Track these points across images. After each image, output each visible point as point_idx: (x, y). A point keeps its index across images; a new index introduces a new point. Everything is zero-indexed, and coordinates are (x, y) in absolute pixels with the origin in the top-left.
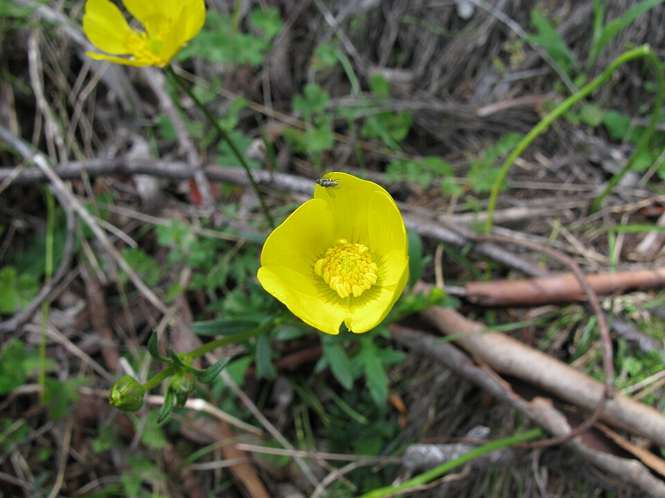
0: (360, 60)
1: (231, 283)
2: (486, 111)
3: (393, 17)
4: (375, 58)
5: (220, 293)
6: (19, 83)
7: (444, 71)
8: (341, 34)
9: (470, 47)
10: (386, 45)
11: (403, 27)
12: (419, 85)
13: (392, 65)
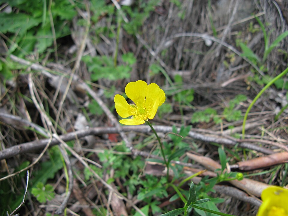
0: (168, 68)
1: (131, 173)
2: (224, 84)
3: (179, 49)
4: (173, 67)
5: (127, 178)
6: (26, 97)
7: (203, 69)
8: (158, 58)
9: (213, 58)
10: (177, 61)
11: (184, 53)
12: (194, 76)
13: (180, 69)
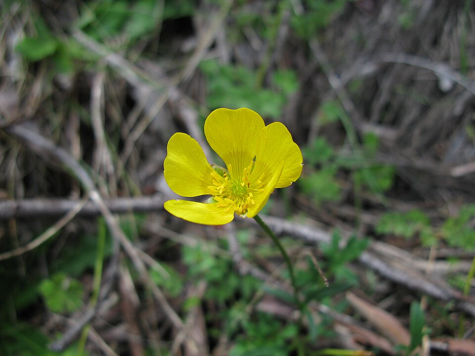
0: (357, 116)
1: (238, 295)
3: (386, 84)
4: (367, 115)
5: (229, 304)
6: (84, 113)
7: (424, 132)
8: (343, 95)
9: (447, 115)
10: (378, 105)
11: (393, 94)
12: (403, 142)
13: (380, 122)
